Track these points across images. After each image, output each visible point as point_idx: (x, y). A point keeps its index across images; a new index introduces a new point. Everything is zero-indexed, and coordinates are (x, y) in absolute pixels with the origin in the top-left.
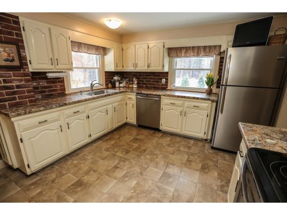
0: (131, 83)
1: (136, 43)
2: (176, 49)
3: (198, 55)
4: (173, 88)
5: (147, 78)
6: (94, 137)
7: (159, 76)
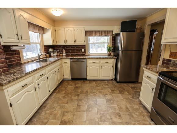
0: (61, 53)
1: (65, 27)
2: (90, 31)
3: (101, 35)
4: (89, 54)
5: (72, 49)
6: (51, 91)
7: (80, 47)
